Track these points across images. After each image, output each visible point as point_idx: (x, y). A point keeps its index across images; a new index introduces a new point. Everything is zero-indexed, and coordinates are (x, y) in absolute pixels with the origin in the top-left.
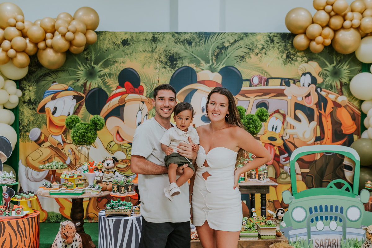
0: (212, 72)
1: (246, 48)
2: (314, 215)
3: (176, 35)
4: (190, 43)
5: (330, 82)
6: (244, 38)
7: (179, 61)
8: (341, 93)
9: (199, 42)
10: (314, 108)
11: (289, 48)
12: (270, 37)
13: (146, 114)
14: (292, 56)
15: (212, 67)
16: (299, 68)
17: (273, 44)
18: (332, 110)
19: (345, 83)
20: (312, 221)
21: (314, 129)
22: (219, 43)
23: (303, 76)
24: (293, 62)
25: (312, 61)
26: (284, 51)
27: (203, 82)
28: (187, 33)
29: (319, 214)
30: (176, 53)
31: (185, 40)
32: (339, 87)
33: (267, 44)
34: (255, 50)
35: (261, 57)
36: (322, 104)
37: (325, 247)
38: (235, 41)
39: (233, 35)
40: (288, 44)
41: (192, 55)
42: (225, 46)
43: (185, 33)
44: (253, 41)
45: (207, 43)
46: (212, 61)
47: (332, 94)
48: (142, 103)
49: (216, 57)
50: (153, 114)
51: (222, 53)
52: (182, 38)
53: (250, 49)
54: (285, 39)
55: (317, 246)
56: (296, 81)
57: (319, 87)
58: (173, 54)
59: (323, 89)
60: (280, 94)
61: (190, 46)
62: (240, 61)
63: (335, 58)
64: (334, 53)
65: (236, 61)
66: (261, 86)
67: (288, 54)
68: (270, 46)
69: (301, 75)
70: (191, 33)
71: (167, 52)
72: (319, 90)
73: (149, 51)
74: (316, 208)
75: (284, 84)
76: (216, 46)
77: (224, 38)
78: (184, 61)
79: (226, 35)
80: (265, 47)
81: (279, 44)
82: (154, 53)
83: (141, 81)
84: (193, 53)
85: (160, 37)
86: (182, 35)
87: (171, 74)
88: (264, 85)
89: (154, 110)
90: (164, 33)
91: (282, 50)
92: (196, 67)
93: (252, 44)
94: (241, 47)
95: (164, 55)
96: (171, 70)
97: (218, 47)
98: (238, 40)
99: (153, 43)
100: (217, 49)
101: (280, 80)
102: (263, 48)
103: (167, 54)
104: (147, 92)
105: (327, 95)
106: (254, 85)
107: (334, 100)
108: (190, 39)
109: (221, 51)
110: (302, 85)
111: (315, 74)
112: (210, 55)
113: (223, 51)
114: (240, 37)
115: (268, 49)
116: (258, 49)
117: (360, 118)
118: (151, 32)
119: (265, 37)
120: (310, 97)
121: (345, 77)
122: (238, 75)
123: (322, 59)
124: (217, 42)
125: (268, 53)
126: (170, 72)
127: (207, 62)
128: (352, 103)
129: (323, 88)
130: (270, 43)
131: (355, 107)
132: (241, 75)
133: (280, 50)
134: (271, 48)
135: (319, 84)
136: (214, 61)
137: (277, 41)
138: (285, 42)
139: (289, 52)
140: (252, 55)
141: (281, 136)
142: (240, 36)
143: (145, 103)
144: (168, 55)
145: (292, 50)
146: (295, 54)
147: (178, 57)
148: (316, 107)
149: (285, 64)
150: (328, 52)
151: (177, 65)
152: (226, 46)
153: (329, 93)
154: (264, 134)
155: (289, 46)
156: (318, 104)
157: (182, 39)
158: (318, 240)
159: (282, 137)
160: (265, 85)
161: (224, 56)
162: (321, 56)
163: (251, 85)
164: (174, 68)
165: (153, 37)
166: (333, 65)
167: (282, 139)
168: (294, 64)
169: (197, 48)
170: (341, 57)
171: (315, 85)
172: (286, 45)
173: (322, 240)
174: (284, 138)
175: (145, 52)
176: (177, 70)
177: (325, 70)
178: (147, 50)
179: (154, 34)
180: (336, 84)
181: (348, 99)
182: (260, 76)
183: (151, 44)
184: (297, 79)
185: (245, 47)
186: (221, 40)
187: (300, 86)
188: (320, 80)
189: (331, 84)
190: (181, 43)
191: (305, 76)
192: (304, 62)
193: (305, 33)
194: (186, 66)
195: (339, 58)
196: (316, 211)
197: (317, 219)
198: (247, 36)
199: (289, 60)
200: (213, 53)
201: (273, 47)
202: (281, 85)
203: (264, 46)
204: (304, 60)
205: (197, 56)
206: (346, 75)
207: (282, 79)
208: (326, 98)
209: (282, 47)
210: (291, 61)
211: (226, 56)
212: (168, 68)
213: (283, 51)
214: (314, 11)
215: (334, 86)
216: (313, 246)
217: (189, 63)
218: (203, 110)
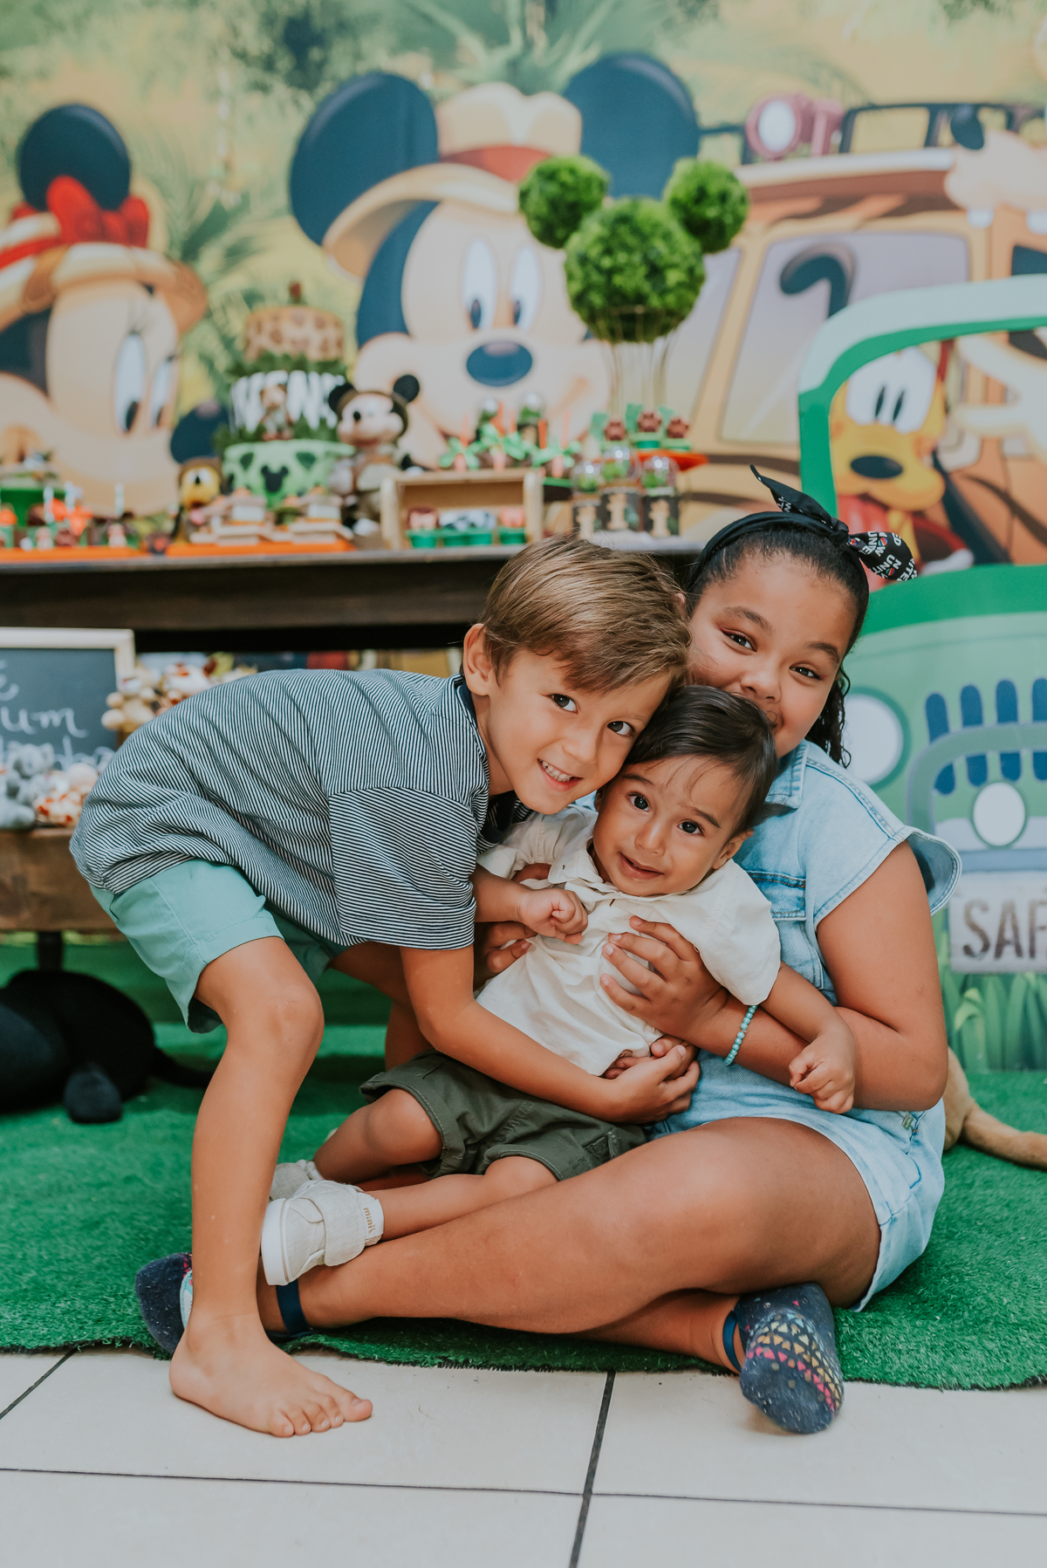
0: (527, 90)
2: (960, 741)
7: (338, 46)
13: (165, 354)
15: (525, 65)
20: (945, 782)
27: (472, 158)
29: (991, 738)
37: (1032, 953)
41: (411, 6)
46: (524, 31)
48: (143, 294)
49: (544, 8)
50: (201, 354)
55: (977, 945)
56: (1021, 113)
58: (307, 12)
60: (924, 196)
62: (684, 22)
66: (809, 157)
74: (970, 698)
75: (946, 137)
78: (366, 44)
82: (203, 12)
83: (135, 174)
87: (296, 124)
88: (826, 153)
92: (433, 73)
95: (256, 18)
96: (297, 100)
103: (273, 13)
104: (170, 228)
106: (764, 156)
122: (673, 102)
126: (291, 110)
127: (495, 35)
132: (689, 100)
136: (532, 28)
141: (929, 445)
144: (280, 15)
147: (331, 22)
149: (953, 15)
151: (329, 70)
158: (985, 909)
159: (934, 453)
160: (834, 150)
163: (746, 157)
164: (310, 86)
168: (1010, 15)
173: (1009, 911)
174: (949, 461)
176: (331, 96)
182: (803, 102)
184: (1025, 104)
194: (378, 74)
196: (972, 714)
197: (978, 773)
202: (930, 141)
205: (441, 8)
212: (281, 90)
216: (949, 944)
217: (394, 51)
218: (475, 317)
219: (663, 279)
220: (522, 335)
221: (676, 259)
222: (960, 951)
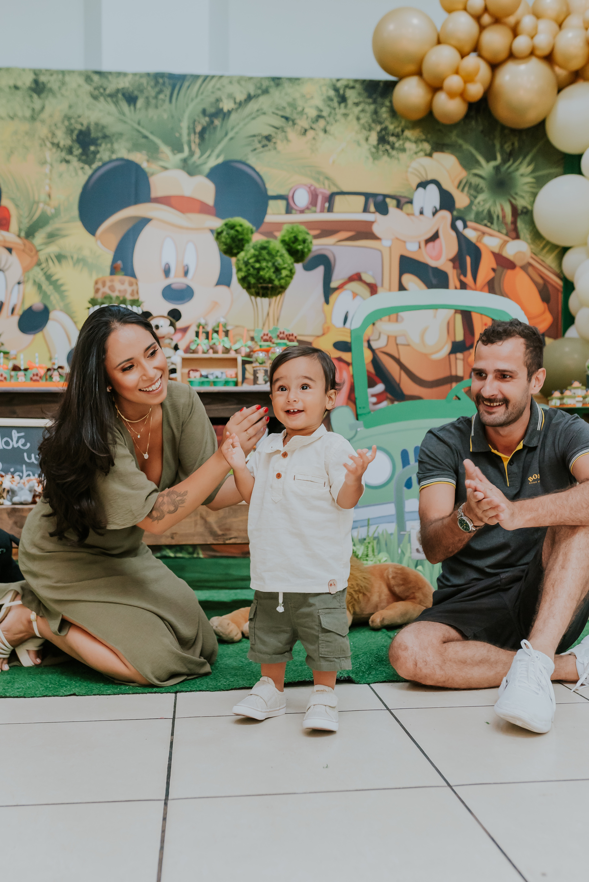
0: (191, 173)
1: (277, 114)
3: (96, 78)
4: (131, 99)
5: (487, 206)
6: (271, 90)
7: (103, 145)
8: (514, 235)
9: (156, 97)
10: (449, 269)
11: (386, 119)
12: (336, 90)
13: (17, 280)
14: (392, 139)
15: (190, 162)
16: (410, 170)
17: (346, 106)
18: (492, 274)
19: (525, 208)
20: (409, 484)
21: (448, 323)
22: (206, 101)
23: (421, 190)
24: (394, 153)
25: (442, 151)
26: (373, 125)
27: (165, 201)
28: (125, 75)
30: (97, 124)
31: (118, 91)
32: (509, 218)
33: (329, 106)
34: (298, 121)
35: (314, 139)
36: (468, 259)
38: (249, 98)
39: (243, 83)
40: (381, 108)
41: (138, 131)
42: (222, 110)
43: (119, 74)
44: (294, 100)
45: (177, 99)
46: (190, 147)
47: (491, 235)
48: (6, 252)
49: (199, 138)
50: (35, 282)
51: (215, 128)
52: (113, 85)
53: (287, 119)
54: (374, 96)
56: (403, 200)
57: (459, 217)
58: (88, 128)
59: (469, 224)
60: (364, 232)
61: (132, 107)
62: (262, 149)
63: (498, 147)
64: (497, 133)
65: (251, 148)
66: (315, 212)
67: (383, 133)
68: (337, 110)
69: (414, 185)
70: (135, 74)
71: (73, 121)
72: (459, 224)
73: (24, 118)
75: (372, 208)
76: (200, 108)
77: (219, 89)
78: (116, 146)
79: (225, 81)
80: (325, 114)
81: (360, 108)
82: (38, 124)
83: (4, 196)
84: (139, 124)
85: (53, 83)
86: (110, 77)
87: (82, 179)
88: (322, 211)
89: (37, 269)
90: (63, 73)
91: (367, 122)
92: (148, 161)
93: (293, 105)
94: (264, 113)
95: (64, 129)
96: (82, 168)
97: (204, 112)
98: (255, 96)
99: (35, 96)
100: (201, 115)
101: (362, 199)
102: (320, 117)
103: (72, 127)
104: (20, 222)
105: (479, 239)
106: (296, 210)
107: (496, 251)
108: (131, 89)
109: (212, 122)
110: (417, 212)
111: (449, 186)
112: (185, 132)
113: (217, 122)
114: (260, 88)
115: (331, 120)
116: (307, 118)
117: (561, 297)
118: (30, 70)
119: (324, 89)
120: (437, 241)
121: (524, 194)
122: (256, 184)
123: (468, 147)
124: (202, 100)
125: (331, 129)
126: (80, 172)
127: (177, 147)
128: (541, 257)
129: (471, 221)
130: (335, 104)
131: (549, 268)
132: (264, 184)
133: (362, 121)
134: (339, 117)
135: (459, 211)
136: (193, 146)
137: (356, 101)
138: (375, 102)
139: (386, 129)
140: (292, 134)
141: (367, 338)
142: (261, 85)
143: (14, 252)
144: (75, 129)
145: (392, 123)
146: (400, 133)
147: (100, 135)
148: (454, 267)
149: (375, 157)
150: (482, 132)
151: (98, 156)
152: (225, 110)
153: (484, 233)
154: (323, 334)
155: (384, 113)
156: (458, 261)
157: (111, 87)
159: (368, 341)
160: (326, 210)
161: (219, 133)
162: (466, 141)
163: (289, 210)
164: (89, 163)
165: (36, 82)
166: (493, 164)
167: (370, 347)
168: (398, 159)
169: (152, 113)
170: (513, 144)
171: (451, 212)
172: (378, 110)
174: (375, 345)
175: (12, 118)
176: (99, 168)
177: (476, 175)
178: (20, 114)
179: (36, 73)
180: (503, 210)
181: (531, 249)
182: (312, 188)
183: (28, 99)
184: (405, 197)
185: (273, 113)
186: (213, 92)
187: (413, 214)
188: (461, 200)
189: (489, 212)
190: (109, 99)
191: (425, 188)
192: (422, 154)
193: (419, 73)
194: (122, 159)
195: (508, 147)
198: (278, 85)
199: (383, 149)
200: (191, 126)
201: (345, 115)
202: (366, 210)
203: (321, 111)
204: (421, 150)
205: (152, 133)
206: (526, 188)
207: (367, 196)
208: (479, 245)
209: (368, 115)
210: (390, 151)
211: (226, 134)
212: (75, 163)
213: (370, 126)
214: (439, 16)
215: (498, 217)
216: (411, 548)
217: (129, 151)
218: (167, 272)
219: (281, 274)
220: (188, 281)
221: (286, 266)
222: (415, 551)
